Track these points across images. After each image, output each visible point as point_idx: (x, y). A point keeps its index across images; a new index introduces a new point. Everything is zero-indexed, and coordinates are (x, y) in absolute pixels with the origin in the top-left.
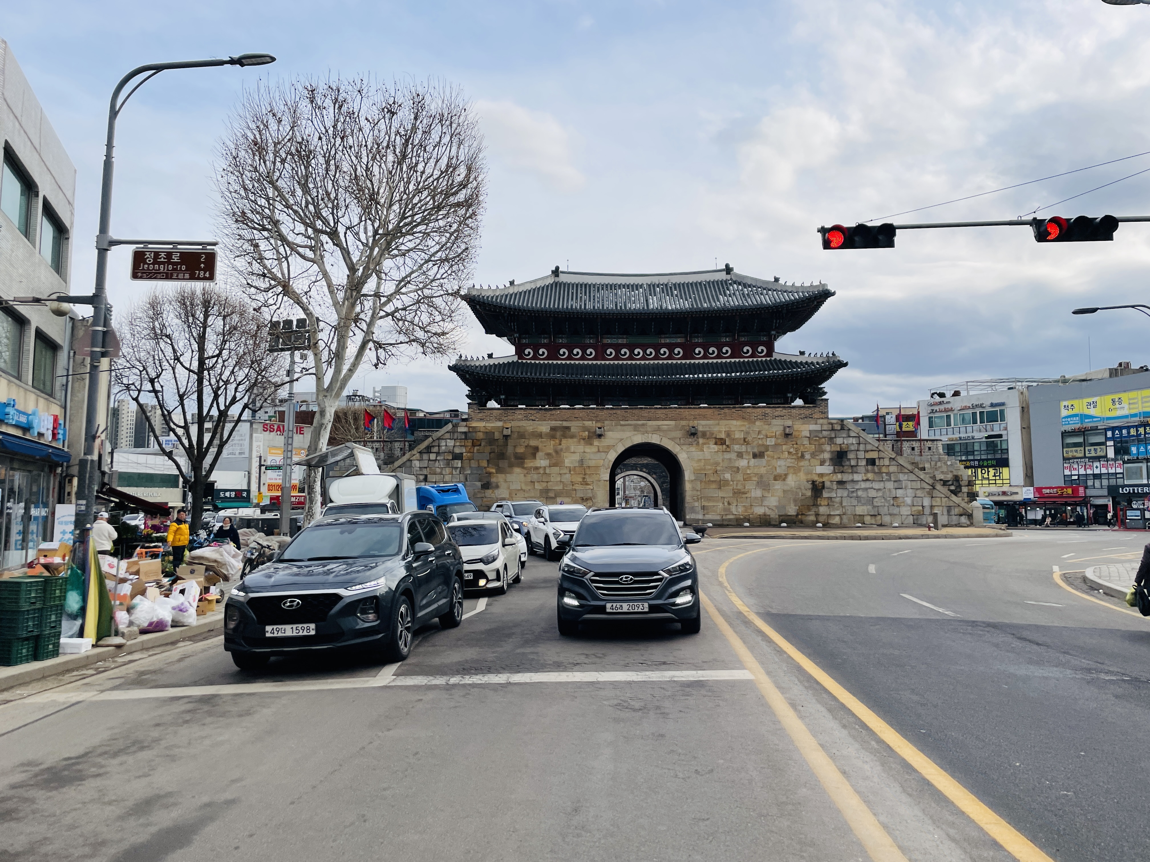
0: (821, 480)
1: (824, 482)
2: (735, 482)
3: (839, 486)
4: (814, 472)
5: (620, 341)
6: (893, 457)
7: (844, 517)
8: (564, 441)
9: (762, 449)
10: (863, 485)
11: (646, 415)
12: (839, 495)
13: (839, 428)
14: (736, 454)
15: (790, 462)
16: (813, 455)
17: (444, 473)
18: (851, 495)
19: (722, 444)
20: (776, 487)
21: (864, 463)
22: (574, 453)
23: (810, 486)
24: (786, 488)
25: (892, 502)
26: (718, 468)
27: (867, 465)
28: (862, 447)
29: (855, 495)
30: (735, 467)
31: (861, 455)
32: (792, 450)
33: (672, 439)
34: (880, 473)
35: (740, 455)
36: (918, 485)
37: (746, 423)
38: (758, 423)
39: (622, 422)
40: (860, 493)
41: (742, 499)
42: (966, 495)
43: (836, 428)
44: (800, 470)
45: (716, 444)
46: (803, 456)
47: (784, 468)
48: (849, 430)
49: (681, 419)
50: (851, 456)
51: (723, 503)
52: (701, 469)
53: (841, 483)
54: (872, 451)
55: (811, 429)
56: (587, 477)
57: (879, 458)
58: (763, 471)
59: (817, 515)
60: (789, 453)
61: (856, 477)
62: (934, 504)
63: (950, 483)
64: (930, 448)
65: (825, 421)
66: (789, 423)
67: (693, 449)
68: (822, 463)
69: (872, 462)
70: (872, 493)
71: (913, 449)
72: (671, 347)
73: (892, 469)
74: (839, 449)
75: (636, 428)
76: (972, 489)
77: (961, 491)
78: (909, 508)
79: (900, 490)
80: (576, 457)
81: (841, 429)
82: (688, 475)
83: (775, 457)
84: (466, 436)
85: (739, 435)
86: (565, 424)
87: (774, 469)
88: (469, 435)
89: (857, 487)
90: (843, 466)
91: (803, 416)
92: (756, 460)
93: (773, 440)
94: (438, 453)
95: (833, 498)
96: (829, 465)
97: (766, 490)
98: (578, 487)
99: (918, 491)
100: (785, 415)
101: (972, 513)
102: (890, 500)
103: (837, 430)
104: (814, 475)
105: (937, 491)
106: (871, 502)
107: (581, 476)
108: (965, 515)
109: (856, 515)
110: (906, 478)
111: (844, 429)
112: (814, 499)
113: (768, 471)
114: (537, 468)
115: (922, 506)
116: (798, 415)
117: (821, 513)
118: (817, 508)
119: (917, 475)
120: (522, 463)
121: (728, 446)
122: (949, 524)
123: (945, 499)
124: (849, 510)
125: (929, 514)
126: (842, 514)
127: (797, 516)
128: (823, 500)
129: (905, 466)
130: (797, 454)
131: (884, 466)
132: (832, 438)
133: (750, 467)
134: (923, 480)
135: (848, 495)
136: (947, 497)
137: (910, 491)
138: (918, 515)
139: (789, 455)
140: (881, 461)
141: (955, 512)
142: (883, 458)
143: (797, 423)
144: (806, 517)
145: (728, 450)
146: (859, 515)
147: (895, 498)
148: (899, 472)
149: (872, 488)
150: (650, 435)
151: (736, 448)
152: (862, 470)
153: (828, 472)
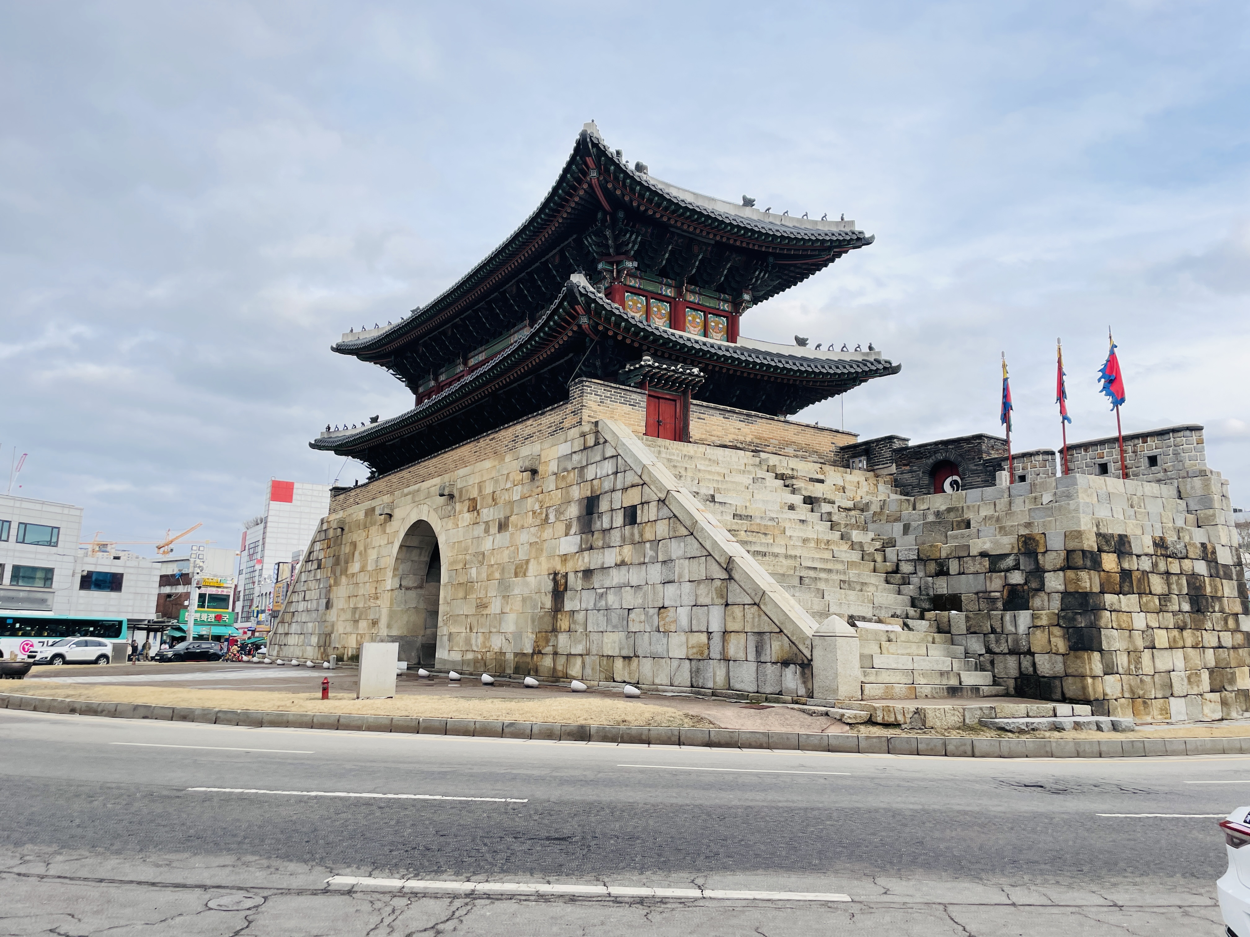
0: (563, 571)
1: (567, 573)
2: (479, 584)
3: (586, 585)
4: (558, 552)
6: (663, 496)
7: (587, 659)
9: (508, 512)
10: (616, 578)
11: (421, 473)
12: (584, 606)
13: (592, 442)
14: (484, 526)
15: (533, 534)
16: (559, 512)
18: (598, 606)
19: (474, 510)
20: (516, 592)
21: (619, 519)
23: (550, 585)
24: (526, 592)
25: (656, 621)
26: (468, 557)
27: (624, 526)
28: (619, 482)
29: (603, 603)
31: (617, 500)
32: (537, 507)
33: (436, 510)
34: (642, 543)
35: (488, 528)
36: (700, 569)
37: (497, 462)
40: (611, 598)
41: (482, 620)
43: (588, 445)
44: (542, 550)
45: (469, 511)
46: (547, 518)
47: (527, 548)
48: (606, 441)
50: (604, 506)
51: (466, 628)
52: (453, 562)
53: (588, 573)
54: (633, 486)
55: (560, 454)
57: (642, 504)
58: (505, 557)
59: (555, 654)
60: (534, 512)
61: (610, 558)
62: (731, 627)
65: (576, 432)
66: (537, 448)
67: (450, 525)
68: (567, 530)
69: (631, 516)
70: (629, 599)
73: (662, 529)
74: (589, 494)
75: (414, 497)
78: (683, 637)
79: (670, 586)
81: (595, 445)
83: (519, 526)
85: (489, 489)
87: (516, 551)
89: (607, 583)
90: (592, 533)
91: (553, 428)
92: (501, 534)
93: (519, 488)
95: (575, 613)
96: (575, 534)
97: (506, 598)
98: (372, 603)
99: (702, 586)
100: (534, 433)
101: (812, 655)
102: (654, 614)
103: (590, 447)
104: (557, 558)
105: (736, 586)
106: (625, 622)
107: (375, 585)
108: (794, 664)
109: (603, 656)
110: (680, 553)
111: (599, 444)
112: (554, 616)
113: (510, 558)
114: (353, 575)
115: (708, 632)
116: (548, 428)
117: (560, 651)
118: (556, 636)
119: (700, 540)
120: (346, 570)
121: (478, 512)
122: (757, 692)
123: (752, 609)
124: (595, 642)
125: (719, 658)
126: (585, 652)
127: (533, 654)
128: (563, 617)
129: (681, 518)
130: (541, 513)
131: (649, 524)
132: (582, 468)
133: (495, 551)
134: (710, 555)
135: (595, 604)
136: (755, 604)
137: (687, 587)
138: (700, 660)
139: (533, 518)
140: (645, 511)
141: (773, 652)
142: (648, 503)
143: (546, 445)
144: (542, 658)
145: (478, 521)
146: (608, 656)
147: (662, 610)
148: (671, 536)
149: (628, 584)
150: (422, 505)
151: (486, 514)
152: (616, 537)
153: (573, 550)
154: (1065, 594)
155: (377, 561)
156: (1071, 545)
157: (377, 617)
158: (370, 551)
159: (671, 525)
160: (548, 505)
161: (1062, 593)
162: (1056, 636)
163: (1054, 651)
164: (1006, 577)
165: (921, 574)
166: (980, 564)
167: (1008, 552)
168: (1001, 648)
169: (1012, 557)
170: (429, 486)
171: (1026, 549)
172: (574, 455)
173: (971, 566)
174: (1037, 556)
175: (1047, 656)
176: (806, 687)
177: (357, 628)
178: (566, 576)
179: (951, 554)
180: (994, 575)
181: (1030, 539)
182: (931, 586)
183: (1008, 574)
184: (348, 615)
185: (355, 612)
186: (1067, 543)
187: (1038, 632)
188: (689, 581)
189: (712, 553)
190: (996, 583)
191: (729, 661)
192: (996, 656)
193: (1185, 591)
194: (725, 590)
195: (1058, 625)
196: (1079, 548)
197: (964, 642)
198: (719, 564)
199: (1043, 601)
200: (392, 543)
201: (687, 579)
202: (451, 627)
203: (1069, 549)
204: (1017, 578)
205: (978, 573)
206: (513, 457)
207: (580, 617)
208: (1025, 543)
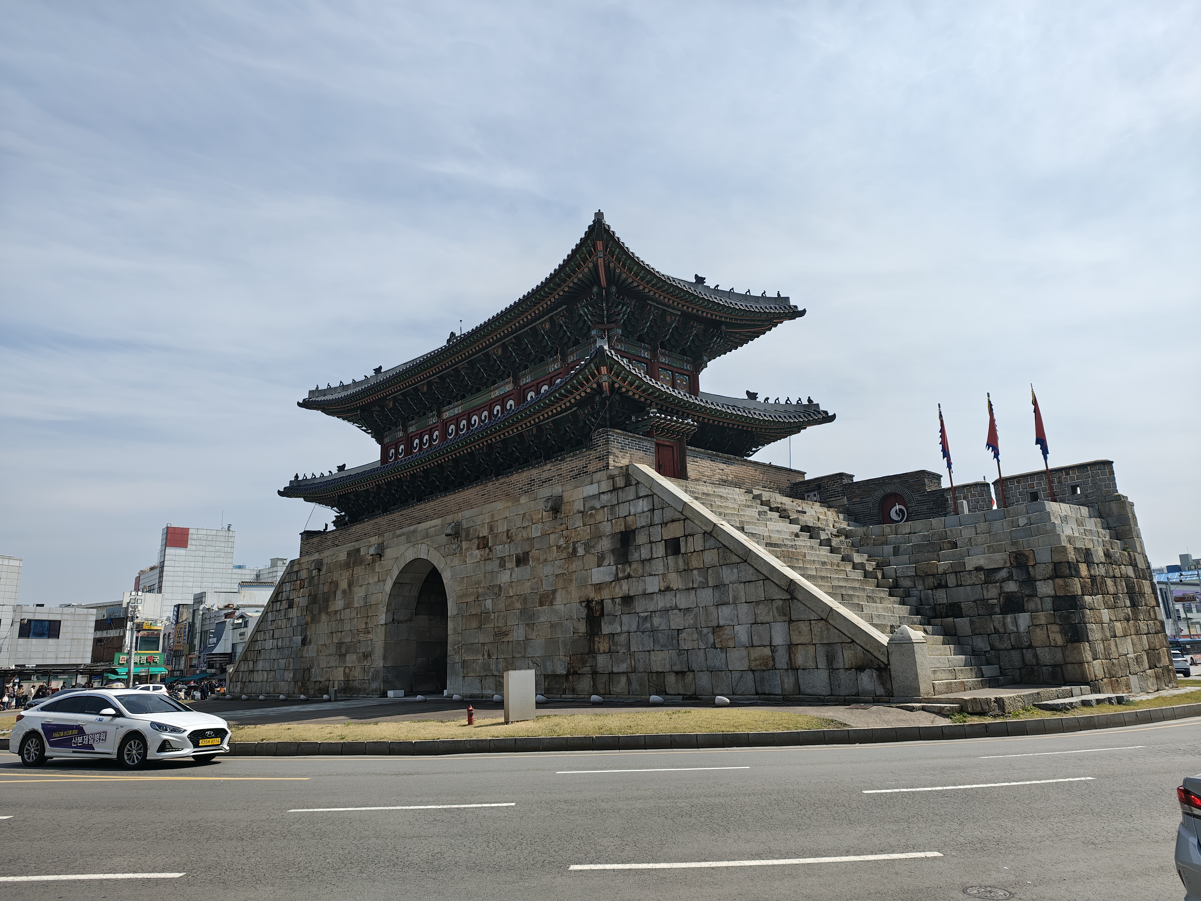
0: (598, 598)
1: (602, 600)
2: (496, 614)
3: (624, 610)
4: (590, 582)
5: (458, 411)
7: (633, 676)
8: (356, 570)
9: (526, 547)
10: (661, 602)
11: (417, 514)
12: (625, 629)
13: (623, 484)
14: (498, 561)
16: (588, 547)
18: (642, 628)
19: (484, 547)
20: (542, 619)
21: (660, 550)
22: (361, 586)
23: (584, 612)
24: (555, 619)
25: (711, 639)
26: (480, 590)
27: (666, 556)
28: (657, 518)
29: (648, 625)
30: (496, 586)
31: (656, 533)
32: (562, 542)
33: (438, 548)
35: (503, 563)
37: (510, 504)
38: (523, 499)
39: (398, 532)
40: (656, 621)
41: (503, 647)
43: (618, 486)
44: (571, 581)
45: (478, 548)
46: (574, 552)
47: (552, 579)
48: (638, 483)
49: (448, 513)
50: (641, 539)
51: (483, 655)
52: (463, 595)
53: (627, 600)
54: (673, 521)
55: (585, 495)
56: (369, 620)
57: (686, 536)
58: (526, 588)
59: (595, 673)
60: (559, 547)
61: (653, 585)
62: (796, 639)
65: (602, 475)
66: (557, 490)
67: (456, 561)
68: (600, 561)
69: (674, 547)
70: (677, 620)
73: (710, 558)
74: (622, 528)
75: (408, 538)
78: (744, 652)
79: (724, 608)
80: (363, 592)
81: (626, 486)
82: (453, 607)
83: (541, 560)
85: (502, 528)
86: (357, 545)
87: (540, 583)
88: (299, 574)
89: (651, 608)
90: (630, 564)
91: (576, 472)
92: (519, 568)
93: (540, 526)
95: (615, 636)
96: (609, 565)
97: (530, 626)
98: (362, 637)
99: (760, 606)
100: (553, 477)
101: (888, 660)
102: (708, 633)
103: (620, 488)
104: (589, 587)
105: (799, 604)
106: (675, 641)
107: (365, 620)
108: (870, 668)
109: (651, 672)
110: (734, 578)
111: (630, 485)
112: (590, 640)
113: (532, 589)
114: (336, 612)
115: (771, 646)
116: (569, 472)
117: (600, 670)
118: (595, 658)
119: (756, 566)
120: (327, 607)
121: (490, 549)
122: (832, 695)
123: (819, 624)
124: (641, 661)
125: (786, 667)
126: (630, 670)
127: (567, 676)
128: (602, 640)
129: (731, 547)
130: (567, 547)
131: (695, 554)
132: (613, 506)
133: (513, 584)
134: (768, 579)
135: (638, 627)
136: (822, 619)
137: (744, 609)
138: (764, 670)
139: (558, 552)
140: (689, 543)
141: (846, 660)
142: (692, 535)
143: (568, 487)
144: (579, 678)
145: (490, 557)
146: (657, 672)
147: (717, 630)
148: (721, 563)
149: (676, 607)
150: (420, 545)
151: (500, 550)
152: (658, 567)
153: (608, 579)
154: (1056, 598)
155: (366, 597)
156: (1057, 558)
157: (369, 649)
158: (356, 589)
159: (721, 554)
160: (575, 540)
161: (1052, 597)
162: (1053, 632)
163: (1052, 644)
164: (1001, 587)
165: (920, 587)
166: (976, 577)
167: (1001, 566)
168: (1005, 645)
169: (1005, 570)
170: (427, 527)
171: (1017, 563)
172: (602, 496)
173: (968, 580)
174: (1028, 569)
175: (1047, 649)
176: (884, 688)
177: (345, 661)
178: (601, 602)
179: (947, 570)
180: (990, 586)
181: (1020, 555)
182: (931, 596)
183: (1003, 584)
184: (332, 649)
185: (341, 647)
186: (1053, 557)
187: (1038, 630)
188: (746, 602)
189: (769, 577)
190: (992, 592)
191: (797, 669)
192: (1001, 652)
193: (1126, 591)
194: (788, 608)
195: (1055, 623)
196: (1064, 560)
197: (970, 642)
198: (779, 587)
199: (1037, 605)
200: (384, 581)
201: (744, 601)
202: (464, 655)
203: (1056, 561)
204: (1011, 587)
205: (974, 585)
206: (529, 498)
207: (623, 638)
208: (1016, 557)
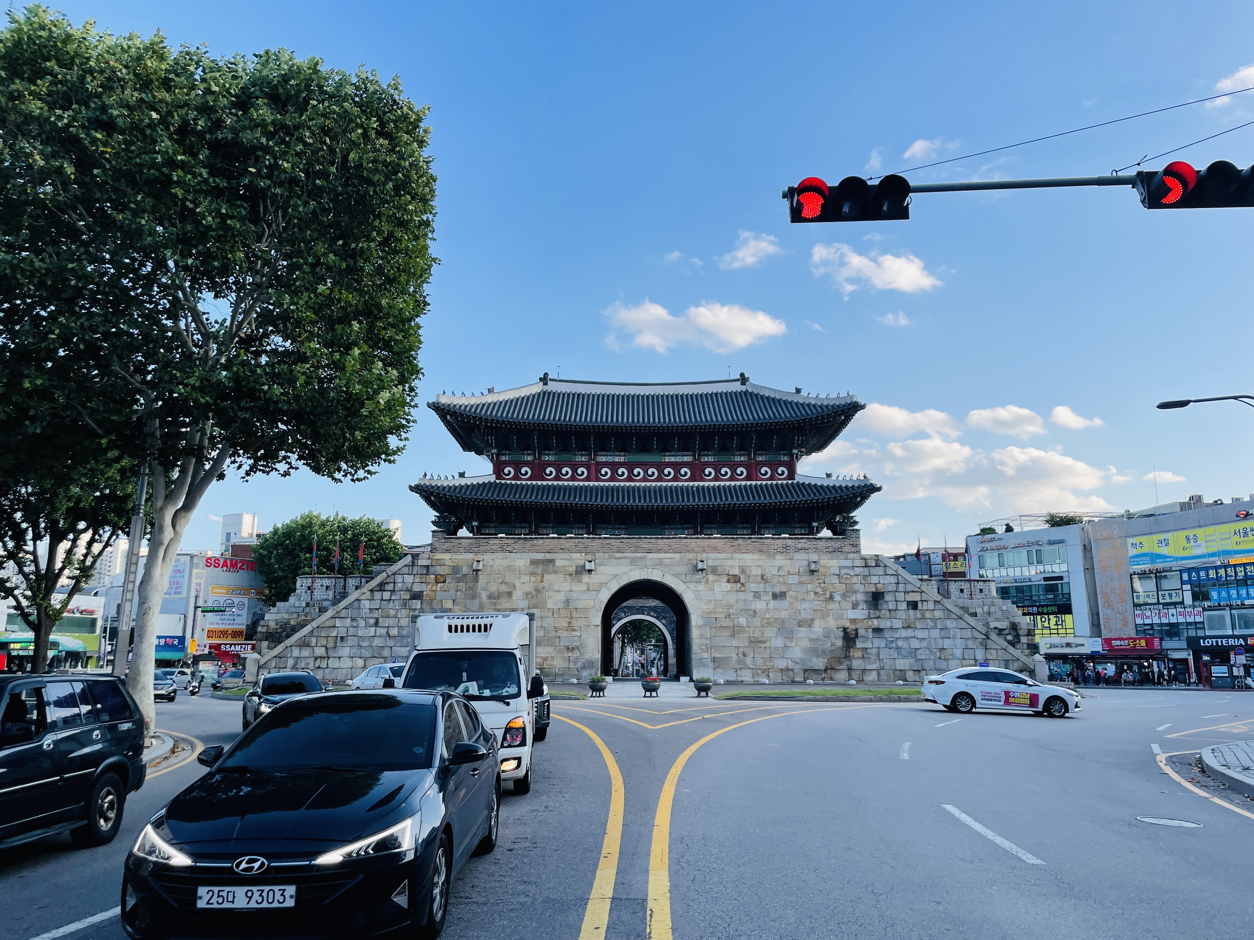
0: (854, 627)
2: (751, 629)
3: (875, 635)
4: (845, 617)
5: (617, 459)
6: (938, 600)
7: (882, 672)
8: (547, 577)
9: (784, 589)
10: (904, 633)
11: (645, 546)
12: (875, 645)
13: (874, 564)
14: (752, 594)
15: (818, 604)
16: (844, 596)
17: (399, 615)
18: (890, 646)
19: (735, 582)
20: (801, 635)
21: (904, 606)
22: (558, 591)
23: (842, 634)
24: (813, 636)
25: (938, 654)
26: (731, 611)
27: (908, 609)
28: (901, 587)
29: (894, 645)
30: (751, 610)
31: (900, 596)
32: (818, 590)
33: (676, 575)
34: (923, 618)
35: (757, 595)
36: (968, 633)
37: (764, 557)
38: (778, 557)
39: (617, 555)
40: (900, 643)
41: (760, 650)
42: (1025, 645)
43: (870, 565)
44: (829, 615)
45: (728, 581)
46: (831, 597)
47: (809, 612)
48: (886, 566)
49: (688, 551)
50: (888, 597)
52: (711, 612)
53: (877, 631)
54: (913, 592)
55: (840, 565)
56: (573, 621)
57: (922, 601)
58: (784, 614)
59: (850, 669)
60: (816, 593)
61: (897, 624)
63: (1007, 632)
64: (981, 591)
65: (857, 556)
66: (814, 557)
67: (701, 587)
68: (855, 606)
69: (914, 605)
70: (915, 644)
71: (962, 591)
72: (677, 466)
73: (938, 614)
74: (874, 590)
75: (633, 562)
76: (1033, 640)
77: (1019, 642)
79: (947, 640)
80: (561, 597)
81: (876, 566)
82: (695, 620)
83: (799, 598)
84: (428, 571)
85: (756, 572)
86: (549, 556)
87: (798, 613)
88: (432, 569)
89: (897, 636)
90: (880, 610)
91: (831, 549)
92: (776, 602)
93: (796, 577)
94: (393, 591)
95: (868, 649)
96: (863, 609)
97: (789, 638)
98: (563, 634)
99: (969, 641)
100: (811, 548)
101: (1034, 668)
102: (937, 651)
104: (845, 620)
106: (913, 654)
107: (566, 620)
109: (896, 670)
110: (954, 626)
111: (879, 566)
112: (846, 650)
113: (790, 616)
115: (975, 659)
116: (825, 548)
117: (853, 667)
118: (849, 660)
119: (967, 622)
121: (742, 584)
123: (1002, 651)
124: (888, 663)
126: (880, 668)
127: (826, 670)
128: (856, 651)
129: (953, 610)
130: (826, 594)
131: (928, 611)
132: (865, 576)
133: (768, 610)
135: (886, 645)
137: (958, 641)
139: (815, 596)
140: (924, 604)
142: (927, 601)
143: (824, 557)
144: (836, 672)
145: (743, 590)
146: (900, 670)
147: (942, 650)
148: (945, 618)
149: (915, 637)
150: (650, 570)
151: (753, 587)
152: (902, 615)
153: (862, 617)
154: (1028, 644)
155: (567, 601)
157: (576, 644)
158: (548, 593)
159: (946, 613)
160: (832, 591)
170: (660, 558)
171: (1013, 628)
172: (856, 568)
178: (856, 630)
189: (975, 627)
194: (985, 643)
198: (981, 632)
200: (596, 591)
201: (960, 637)
202: (713, 654)
206: (786, 557)
207: (874, 651)
